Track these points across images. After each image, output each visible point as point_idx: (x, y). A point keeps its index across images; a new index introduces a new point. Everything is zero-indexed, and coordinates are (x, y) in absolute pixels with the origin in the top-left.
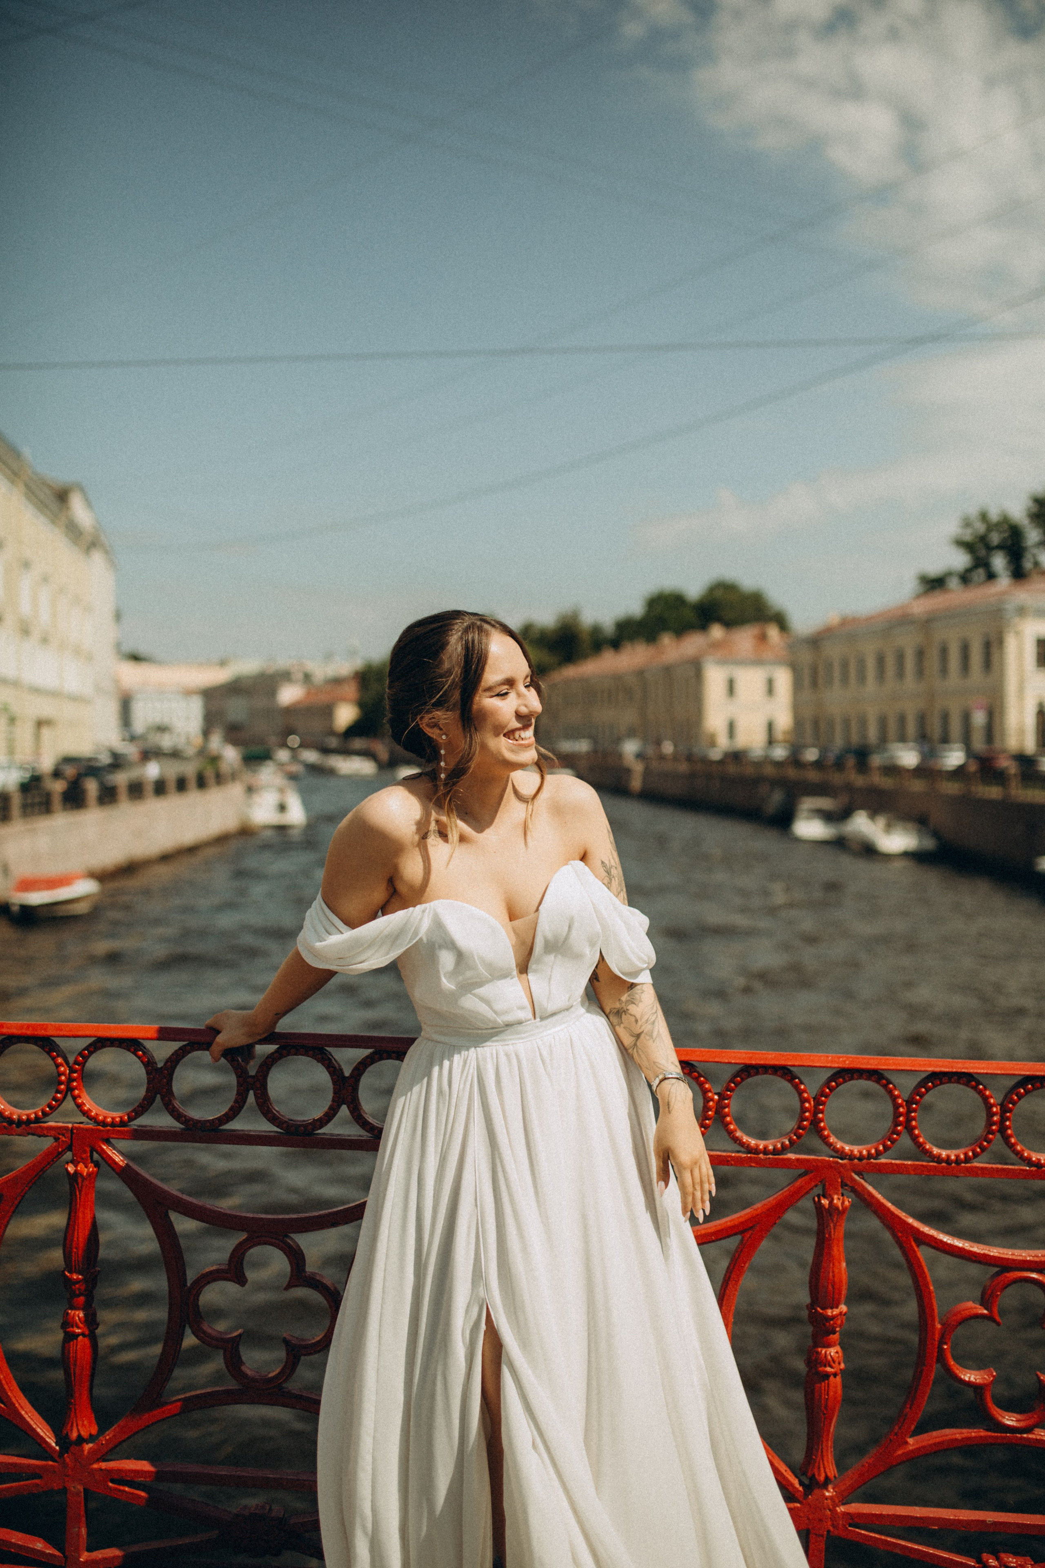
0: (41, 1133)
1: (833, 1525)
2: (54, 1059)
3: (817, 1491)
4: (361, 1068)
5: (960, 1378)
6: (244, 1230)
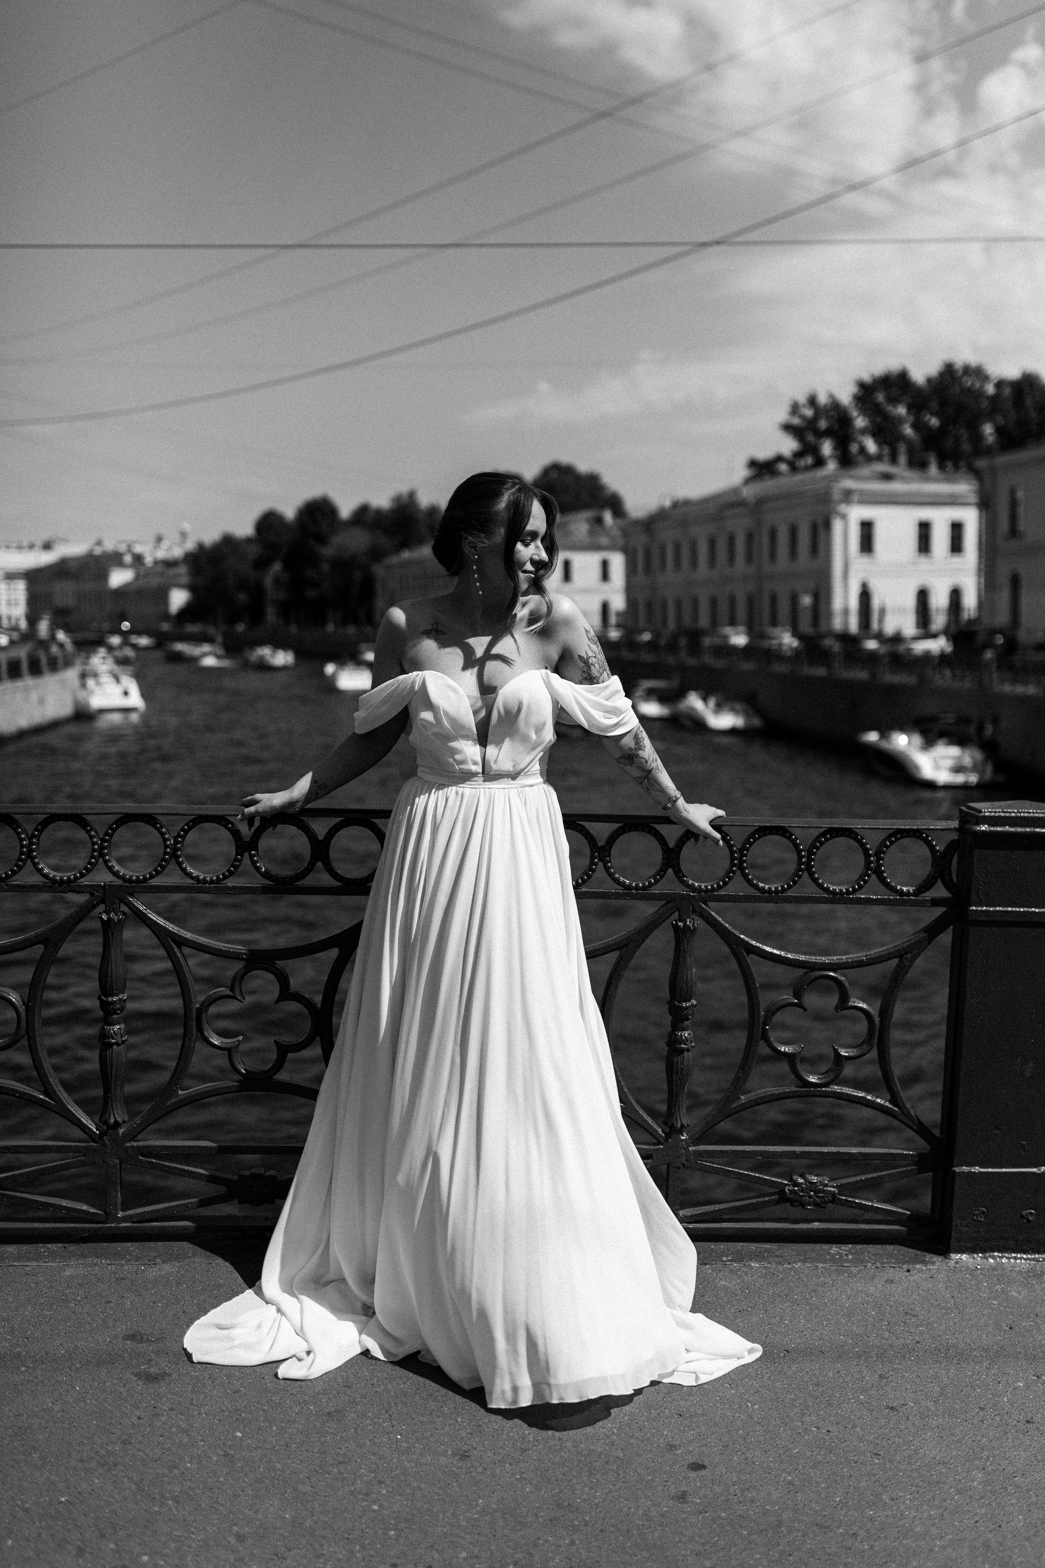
0: (79, 890)
1: (686, 1160)
2: (88, 832)
3: (675, 1136)
4: (332, 833)
5: (778, 1049)
6: (243, 959)
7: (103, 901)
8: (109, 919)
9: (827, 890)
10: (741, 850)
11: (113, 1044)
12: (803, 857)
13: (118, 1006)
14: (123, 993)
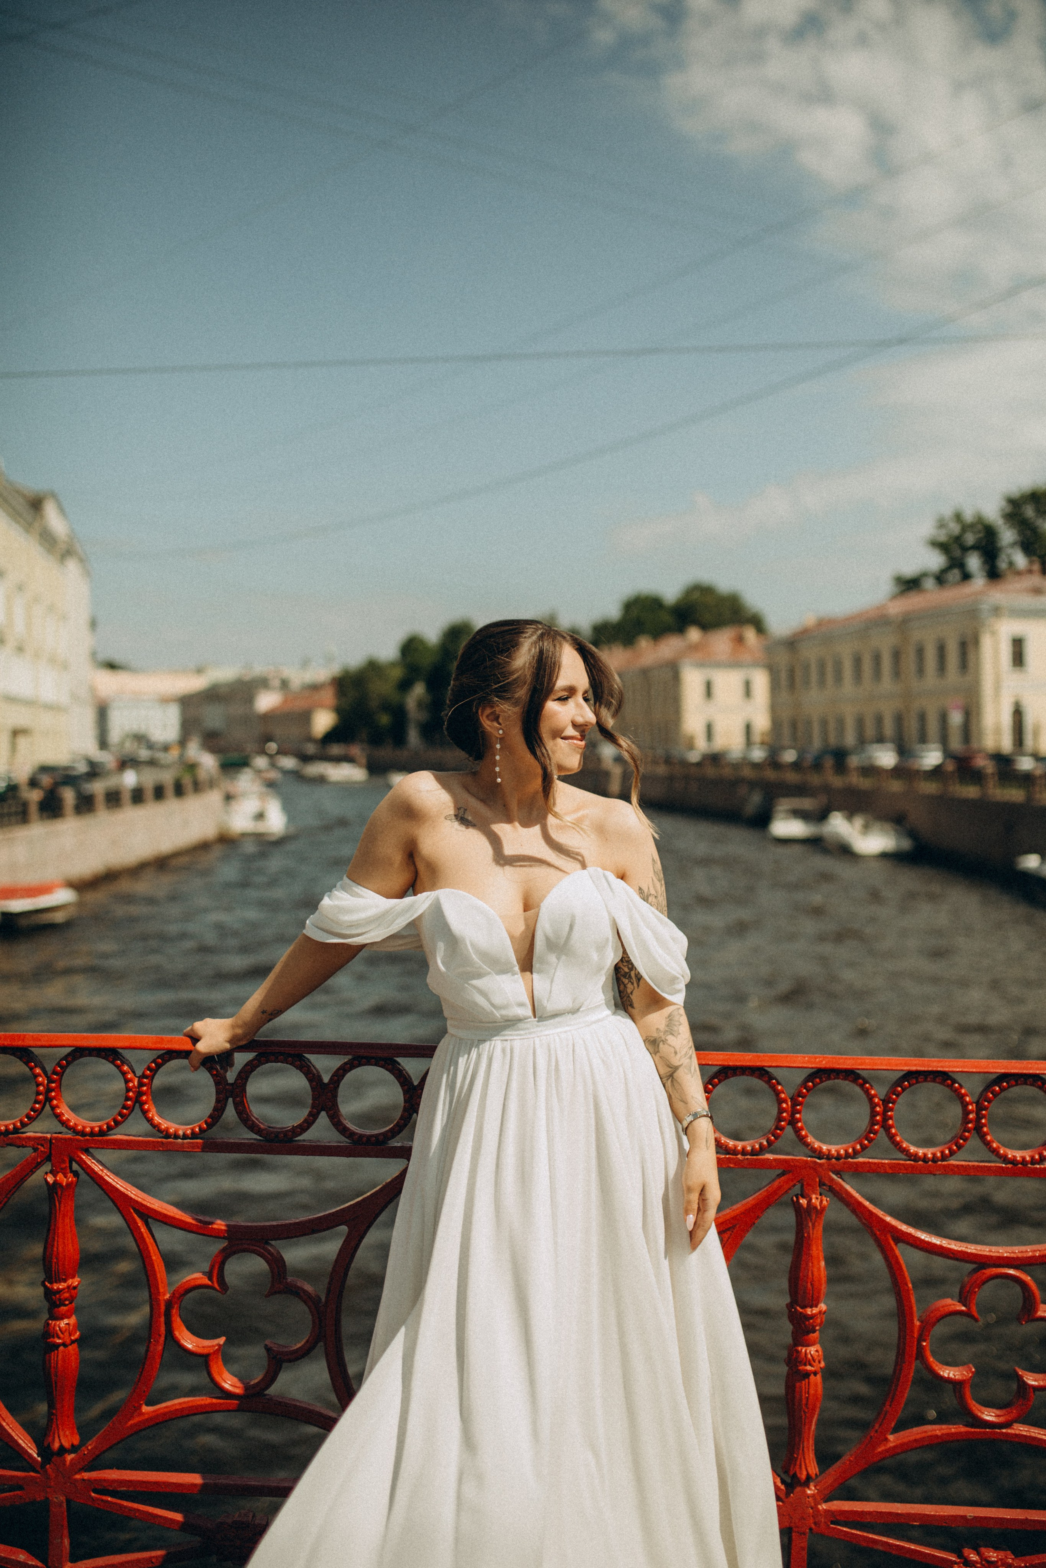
0: (20, 1144)
1: (815, 1523)
2: (32, 1069)
3: (798, 1489)
4: (339, 1074)
5: (939, 1374)
6: (224, 1238)
7: (48, 1158)
8: (55, 1182)
9: (1005, 1159)
10: (886, 1101)
11: (59, 1345)
12: (971, 1112)
13: (67, 1295)
14: (73, 1277)
